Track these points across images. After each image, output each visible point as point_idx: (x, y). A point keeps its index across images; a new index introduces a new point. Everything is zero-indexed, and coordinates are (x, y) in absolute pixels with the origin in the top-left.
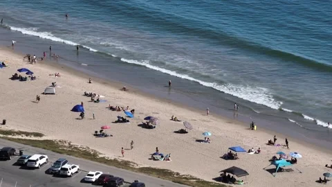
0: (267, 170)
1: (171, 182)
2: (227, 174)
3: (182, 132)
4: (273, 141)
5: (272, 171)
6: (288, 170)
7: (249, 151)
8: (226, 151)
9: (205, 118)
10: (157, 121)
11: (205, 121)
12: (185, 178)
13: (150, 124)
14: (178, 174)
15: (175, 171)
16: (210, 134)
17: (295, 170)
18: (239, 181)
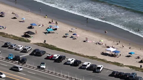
0: (44, 33)
1: (2, 37)
2: (26, 34)
3: (15, 18)
4: (51, 22)
5: (45, 33)
6: (52, 33)
7: (39, 26)
8: (30, 25)
9: (27, 13)
10: (5, 14)
11: (26, 14)
12: (9, 35)
13: (2, 15)
14: (7, 34)
15: (6, 33)
16: (24, 19)
17: (55, 33)
18: (31, 37)
